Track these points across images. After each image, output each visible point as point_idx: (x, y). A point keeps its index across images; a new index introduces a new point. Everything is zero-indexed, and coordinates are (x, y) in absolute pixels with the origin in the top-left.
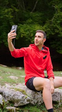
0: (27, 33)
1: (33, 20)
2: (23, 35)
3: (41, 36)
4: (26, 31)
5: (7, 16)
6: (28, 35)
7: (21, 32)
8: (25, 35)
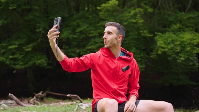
0: (169, 47)
1: (183, 25)
2: (163, 50)
3: (111, 31)
4: (169, 43)
5: (133, 21)
6: (172, 49)
7: (158, 45)
8: (166, 50)
